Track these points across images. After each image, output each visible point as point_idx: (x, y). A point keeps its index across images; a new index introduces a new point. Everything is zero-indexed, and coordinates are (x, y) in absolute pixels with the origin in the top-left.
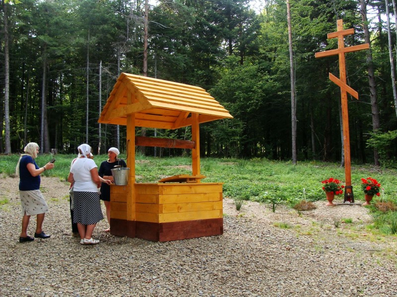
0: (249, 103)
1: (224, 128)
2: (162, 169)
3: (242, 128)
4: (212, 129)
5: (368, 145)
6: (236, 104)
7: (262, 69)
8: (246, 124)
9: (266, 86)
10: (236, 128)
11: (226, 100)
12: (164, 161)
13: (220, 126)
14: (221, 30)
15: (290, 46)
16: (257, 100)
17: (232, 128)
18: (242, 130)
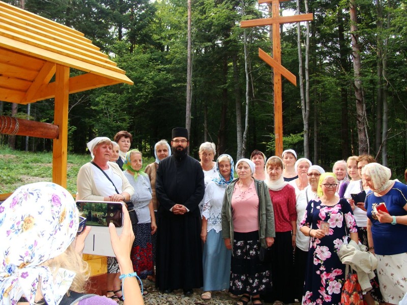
0: (138, 96)
1: (108, 121)
2: (27, 168)
3: (129, 123)
4: (94, 123)
5: (269, 148)
6: (123, 96)
7: (154, 59)
8: (133, 119)
9: (157, 78)
10: (122, 123)
11: (112, 90)
12: (34, 156)
13: (104, 119)
14: (110, 13)
15: (189, 33)
16: (147, 92)
17: (117, 122)
18: (128, 125)
